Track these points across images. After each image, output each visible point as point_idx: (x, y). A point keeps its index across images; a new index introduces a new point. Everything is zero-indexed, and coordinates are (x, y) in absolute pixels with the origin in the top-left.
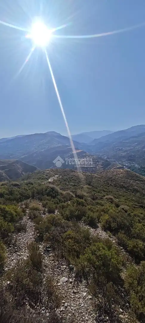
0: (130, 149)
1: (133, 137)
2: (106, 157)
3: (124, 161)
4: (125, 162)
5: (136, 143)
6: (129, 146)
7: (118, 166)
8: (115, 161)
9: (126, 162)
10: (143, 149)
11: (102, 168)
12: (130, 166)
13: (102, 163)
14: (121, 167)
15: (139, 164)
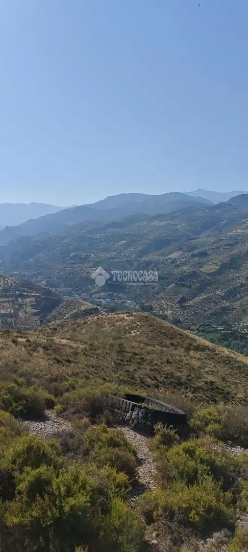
0: (110, 258)
1: (114, 225)
2: (44, 282)
3: (96, 293)
4: (98, 295)
5: (124, 242)
6: (106, 250)
7: (83, 308)
8: (70, 294)
9: (102, 294)
10: (142, 256)
11: (36, 314)
12: (112, 304)
13: (33, 299)
14: (91, 309)
15: (134, 299)
